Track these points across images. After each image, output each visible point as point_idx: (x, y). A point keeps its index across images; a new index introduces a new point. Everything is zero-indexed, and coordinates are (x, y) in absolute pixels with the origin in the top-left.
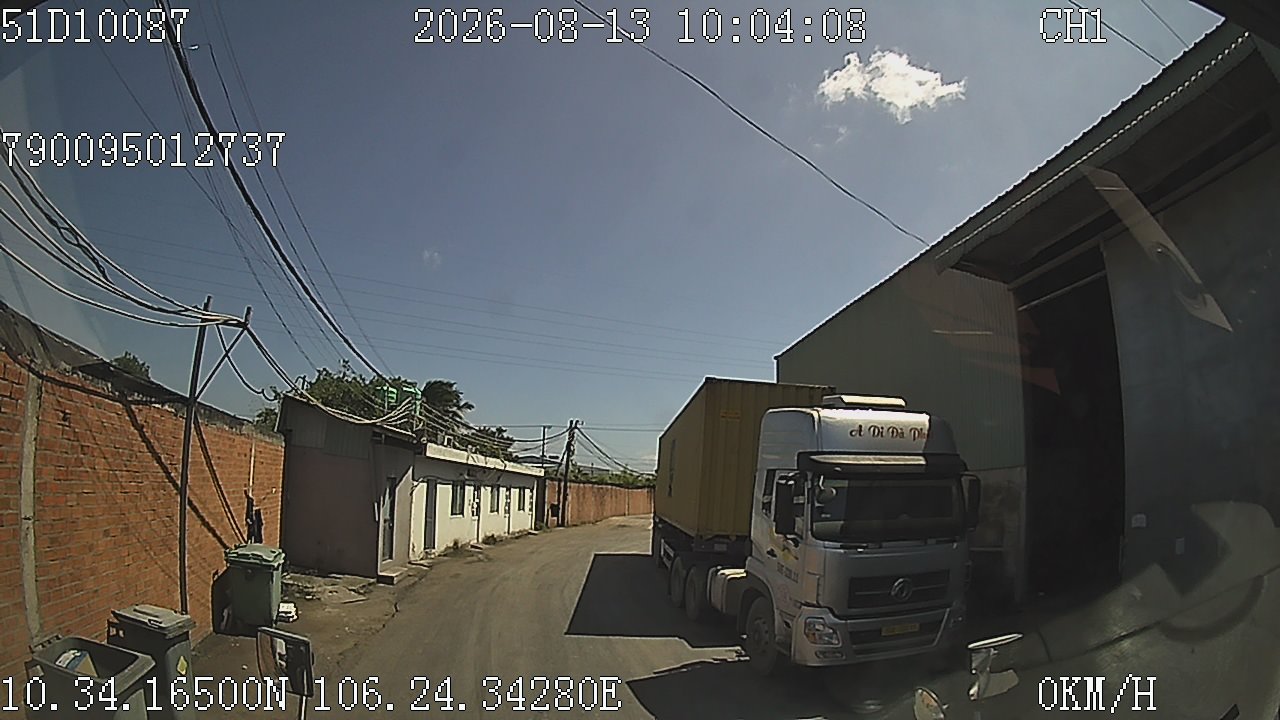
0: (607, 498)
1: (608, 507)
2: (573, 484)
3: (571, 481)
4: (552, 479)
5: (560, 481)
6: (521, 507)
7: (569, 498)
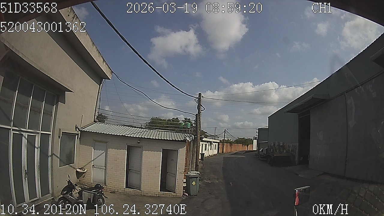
0: (233, 146)
1: (233, 148)
2: (225, 144)
3: (225, 143)
4: (221, 143)
5: (223, 143)
6: (215, 149)
7: (224, 147)
